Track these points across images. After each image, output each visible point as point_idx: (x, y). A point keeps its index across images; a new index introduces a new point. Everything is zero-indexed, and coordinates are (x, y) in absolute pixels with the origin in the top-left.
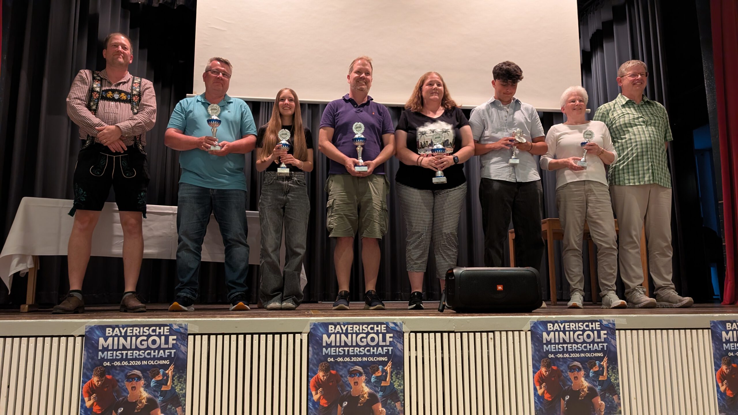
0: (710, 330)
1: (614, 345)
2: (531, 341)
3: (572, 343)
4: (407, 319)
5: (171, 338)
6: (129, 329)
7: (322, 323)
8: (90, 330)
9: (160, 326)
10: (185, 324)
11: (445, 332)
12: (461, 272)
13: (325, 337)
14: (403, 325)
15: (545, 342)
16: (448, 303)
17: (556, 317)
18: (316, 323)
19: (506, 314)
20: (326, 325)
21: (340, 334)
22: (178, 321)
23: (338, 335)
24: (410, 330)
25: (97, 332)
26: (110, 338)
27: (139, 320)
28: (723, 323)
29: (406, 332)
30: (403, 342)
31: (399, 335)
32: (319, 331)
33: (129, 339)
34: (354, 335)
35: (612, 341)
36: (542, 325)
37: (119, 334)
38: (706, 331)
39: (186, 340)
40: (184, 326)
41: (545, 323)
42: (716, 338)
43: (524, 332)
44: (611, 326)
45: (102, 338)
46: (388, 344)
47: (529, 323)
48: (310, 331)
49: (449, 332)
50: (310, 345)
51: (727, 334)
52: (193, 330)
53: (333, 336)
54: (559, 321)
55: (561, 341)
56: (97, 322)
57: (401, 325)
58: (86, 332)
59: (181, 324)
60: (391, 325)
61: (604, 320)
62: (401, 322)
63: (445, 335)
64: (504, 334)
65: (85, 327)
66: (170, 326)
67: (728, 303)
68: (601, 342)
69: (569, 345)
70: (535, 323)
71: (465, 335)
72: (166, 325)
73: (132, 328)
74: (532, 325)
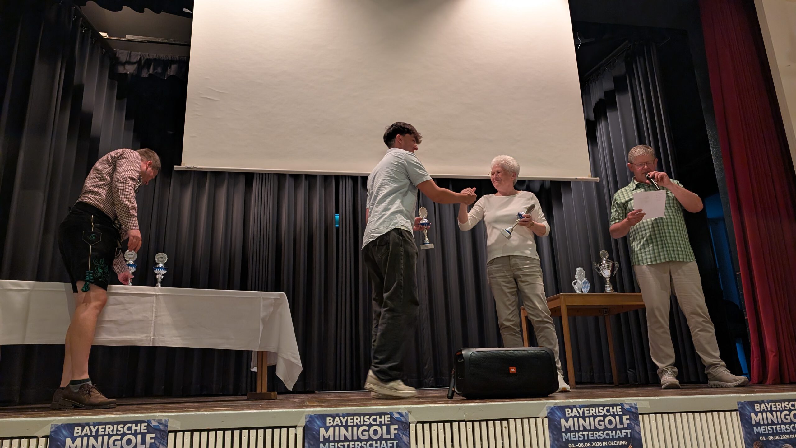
0: (738, 412)
1: (639, 432)
2: (549, 429)
3: (593, 431)
4: (413, 408)
5: (148, 436)
6: (101, 427)
7: (319, 415)
8: (56, 429)
9: (136, 422)
10: (165, 420)
11: (455, 421)
12: (471, 353)
13: (322, 430)
14: (409, 415)
15: (563, 429)
16: (457, 389)
17: (574, 402)
18: (313, 415)
19: (521, 399)
20: (323, 417)
21: (340, 427)
22: (158, 417)
23: (337, 429)
24: (416, 421)
25: (64, 432)
26: (78, 439)
27: (113, 416)
28: (752, 404)
29: (413, 423)
30: (409, 434)
31: (405, 426)
32: (315, 424)
33: (100, 438)
34: (355, 428)
35: (636, 427)
36: (559, 411)
37: (89, 434)
38: (734, 413)
39: (166, 438)
40: (164, 422)
41: (562, 409)
42: (746, 421)
43: (540, 420)
44: (633, 410)
45: (70, 439)
46: (392, 437)
47: (545, 408)
48: (306, 424)
49: (459, 421)
50: (306, 440)
51: (757, 416)
52: (174, 426)
53: (331, 429)
54: (578, 406)
55: (581, 428)
56: (65, 419)
57: (407, 415)
58: (51, 432)
59: (161, 420)
60: (396, 415)
61: (626, 403)
62: (407, 412)
63: (455, 425)
64: (519, 421)
65: (50, 426)
66: (149, 422)
67: (757, 382)
68: (624, 429)
69: (590, 433)
70: (552, 409)
71: (477, 424)
72: (144, 422)
73: (104, 426)
74: (549, 411)
